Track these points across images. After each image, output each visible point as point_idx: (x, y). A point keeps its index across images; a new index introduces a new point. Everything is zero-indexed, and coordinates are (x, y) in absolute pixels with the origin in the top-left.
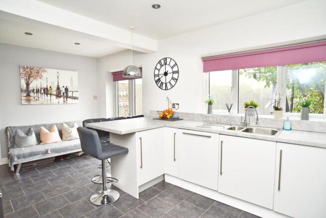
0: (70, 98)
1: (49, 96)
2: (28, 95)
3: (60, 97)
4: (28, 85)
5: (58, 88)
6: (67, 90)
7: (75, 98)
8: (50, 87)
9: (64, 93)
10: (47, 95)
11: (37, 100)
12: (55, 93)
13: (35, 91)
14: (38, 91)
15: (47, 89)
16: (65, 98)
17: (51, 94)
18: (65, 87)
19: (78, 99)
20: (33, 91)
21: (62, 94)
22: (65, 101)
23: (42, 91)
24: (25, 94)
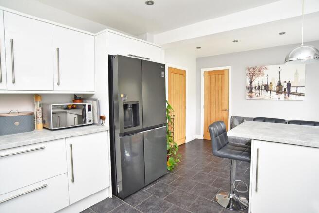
0: (293, 94)
1: (269, 92)
2: (251, 91)
3: (281, 93)
4: (251, 83)
5: (279, 84)
6: (289, 85)
7: (300, 94)
8: (271, 83)
9: (285, 89)
10: (267, 91)
11: (258, 95)
12: (275, 90)
13: (257, 88)
14: (259, 88)
15: (268, 85)
16: (287, 95)
17: (271, 91)
18: (288, 82)
19: (304, 95)
20: (255, 88)
21: (283, 90)
22: (287, 97)
23: (263, 88)
24: (249, 91)
